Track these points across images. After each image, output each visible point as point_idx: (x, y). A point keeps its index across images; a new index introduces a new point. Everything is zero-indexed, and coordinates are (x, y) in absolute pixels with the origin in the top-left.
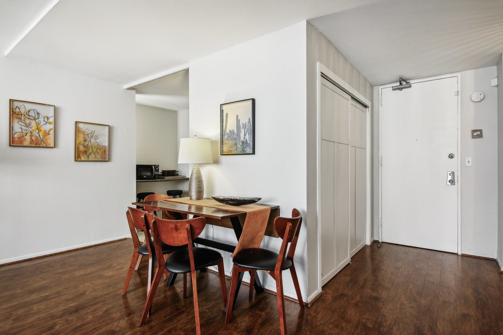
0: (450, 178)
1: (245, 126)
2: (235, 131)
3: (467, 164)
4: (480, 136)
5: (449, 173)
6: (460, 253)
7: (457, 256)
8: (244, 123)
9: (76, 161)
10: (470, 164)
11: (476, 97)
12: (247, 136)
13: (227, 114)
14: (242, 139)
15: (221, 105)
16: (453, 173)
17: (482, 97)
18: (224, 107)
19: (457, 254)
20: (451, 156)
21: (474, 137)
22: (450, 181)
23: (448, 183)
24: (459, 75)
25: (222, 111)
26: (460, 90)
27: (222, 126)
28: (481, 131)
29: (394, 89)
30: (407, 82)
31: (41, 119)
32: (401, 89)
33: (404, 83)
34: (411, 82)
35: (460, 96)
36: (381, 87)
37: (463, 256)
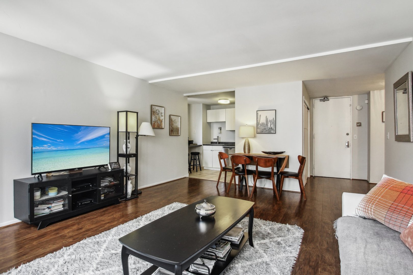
0: (347, 144)
1: (271, 121)
2: (265, 123)
3: (355, 138)
4: (360, 125)
5: (347, 142)
6: (351, 179)
7: (350, 180)
8: (270, 120)
9: (170, 135)
10: (356, 138)
11: (358, 108)
12: (272, 126)
13: (260, 115)
14: (269, 126)
15: (257, 111)
16: (348, 142)
17: (361, 108)
18: (259, 112)
19: (350, 179)
20: (348, 134)
21: (357, 126)
22: (347, 146)
23: (346, 147)
24: (351, 97)
25: (257, 114)
26: (351, 104)
27: (257, 121)
28: (360, 123)
29: (321, 100)
30: (327, 98)
31: (160, 114)
32: (324, 101)
33: (326, 98)
34: (329, 98)
35: (351, 107)
36: (314, 100)
37: (353, 179)
